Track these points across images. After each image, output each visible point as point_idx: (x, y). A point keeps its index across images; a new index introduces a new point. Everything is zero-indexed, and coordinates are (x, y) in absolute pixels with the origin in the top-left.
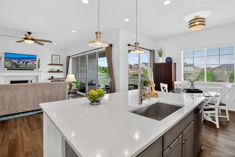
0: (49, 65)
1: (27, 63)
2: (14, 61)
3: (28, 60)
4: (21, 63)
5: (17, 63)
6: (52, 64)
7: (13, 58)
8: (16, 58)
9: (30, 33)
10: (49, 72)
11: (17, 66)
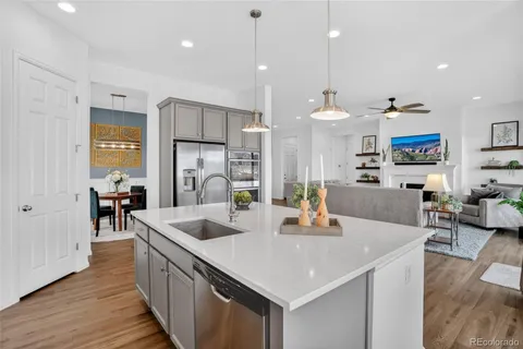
0: (483, 150)
1: (426, 151)
2: (407, 150)
3: (429, 146)
4: (417, 151)
5: (412, 154)
6: (492, 149)
7: (404, 145)
8: (408, 145)
9: (392, 100)
10: (483, 168)
11: (412, 158)
